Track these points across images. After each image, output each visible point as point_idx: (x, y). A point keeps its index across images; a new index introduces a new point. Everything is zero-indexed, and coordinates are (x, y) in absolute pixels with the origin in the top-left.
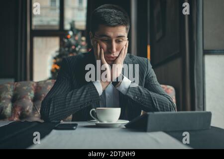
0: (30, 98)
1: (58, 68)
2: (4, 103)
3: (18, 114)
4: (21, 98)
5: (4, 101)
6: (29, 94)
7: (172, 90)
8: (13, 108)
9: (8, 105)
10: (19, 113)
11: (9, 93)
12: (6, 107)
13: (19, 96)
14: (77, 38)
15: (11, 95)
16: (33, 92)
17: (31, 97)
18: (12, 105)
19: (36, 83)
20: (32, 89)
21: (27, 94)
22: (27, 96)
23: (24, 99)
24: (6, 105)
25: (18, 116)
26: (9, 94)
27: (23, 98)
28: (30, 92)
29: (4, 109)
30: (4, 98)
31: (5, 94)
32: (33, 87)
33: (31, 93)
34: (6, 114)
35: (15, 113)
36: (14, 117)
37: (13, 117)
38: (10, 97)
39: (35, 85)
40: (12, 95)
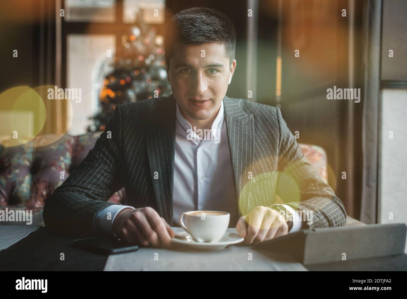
0: (63, 166)
1: (112, 94)
2: (17, 175)
3: (42, 195)
4: (48, 166)
5: (17, 171)
6: (62, 158)
7: (320, 155)
8: (34, 184)
9: (24, 177)
10: (45, 193)
11: (26, 156)
12: (22, 182)
13: (44, 163)
14: (148, 40)
15: (29, 161)
16: (68, 155)
17: (65, 165)
18: (32, 179)
19: (74, 137)
20: (67, 150)
21: (58, 160)
22: (58, 163)
23: (54, 168)
24: (21, 178)
25: (42, 199)
26: (25, 158)
27: (51, 166)
28: (64, 155)
29: (17, 187)
30: (18, 166)
31: (19, 158)
32: (68, 147)
33: (65, 158)
34: (20, 194)
35: (37, 193)
36: (36, 201)
37: (33, 201)
38: (27, 163)
39: (73, 141)
40: (31, 159)
